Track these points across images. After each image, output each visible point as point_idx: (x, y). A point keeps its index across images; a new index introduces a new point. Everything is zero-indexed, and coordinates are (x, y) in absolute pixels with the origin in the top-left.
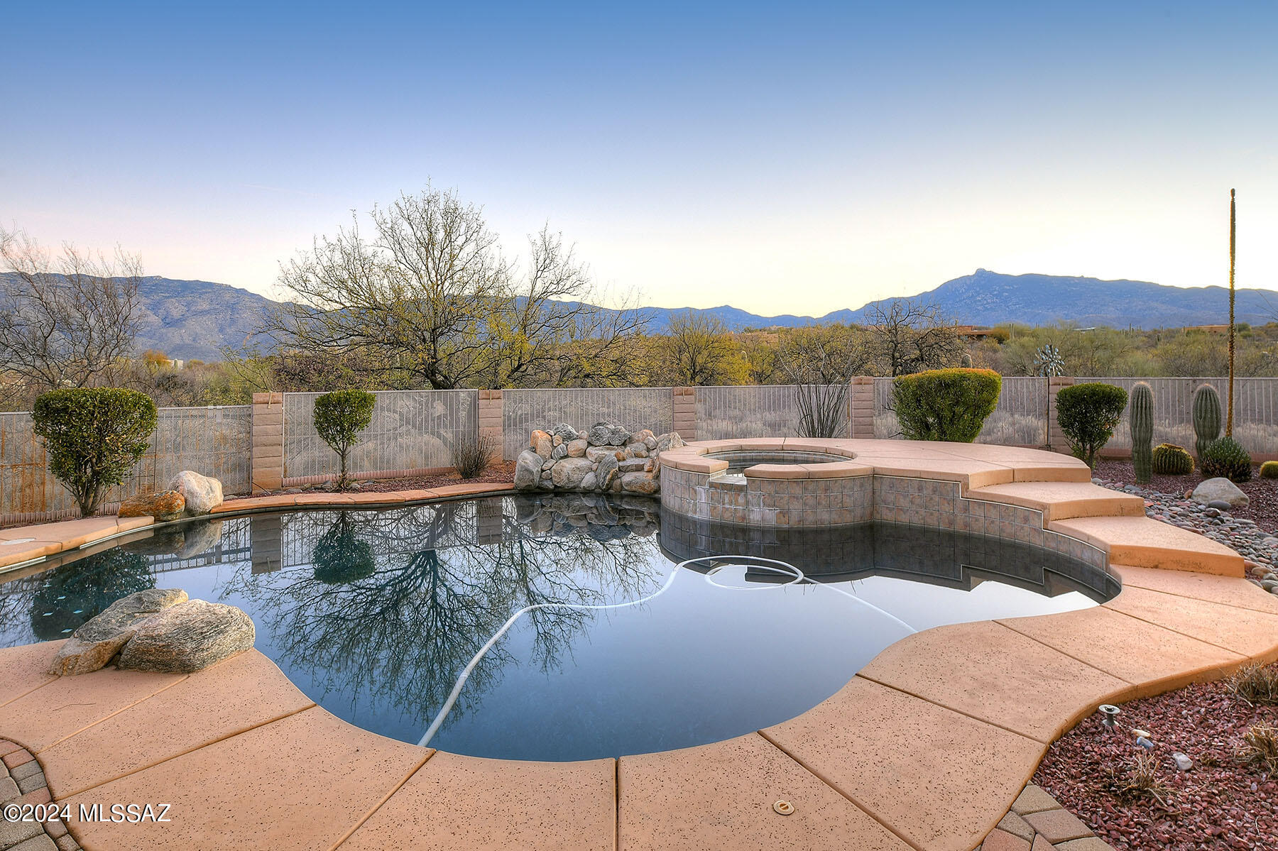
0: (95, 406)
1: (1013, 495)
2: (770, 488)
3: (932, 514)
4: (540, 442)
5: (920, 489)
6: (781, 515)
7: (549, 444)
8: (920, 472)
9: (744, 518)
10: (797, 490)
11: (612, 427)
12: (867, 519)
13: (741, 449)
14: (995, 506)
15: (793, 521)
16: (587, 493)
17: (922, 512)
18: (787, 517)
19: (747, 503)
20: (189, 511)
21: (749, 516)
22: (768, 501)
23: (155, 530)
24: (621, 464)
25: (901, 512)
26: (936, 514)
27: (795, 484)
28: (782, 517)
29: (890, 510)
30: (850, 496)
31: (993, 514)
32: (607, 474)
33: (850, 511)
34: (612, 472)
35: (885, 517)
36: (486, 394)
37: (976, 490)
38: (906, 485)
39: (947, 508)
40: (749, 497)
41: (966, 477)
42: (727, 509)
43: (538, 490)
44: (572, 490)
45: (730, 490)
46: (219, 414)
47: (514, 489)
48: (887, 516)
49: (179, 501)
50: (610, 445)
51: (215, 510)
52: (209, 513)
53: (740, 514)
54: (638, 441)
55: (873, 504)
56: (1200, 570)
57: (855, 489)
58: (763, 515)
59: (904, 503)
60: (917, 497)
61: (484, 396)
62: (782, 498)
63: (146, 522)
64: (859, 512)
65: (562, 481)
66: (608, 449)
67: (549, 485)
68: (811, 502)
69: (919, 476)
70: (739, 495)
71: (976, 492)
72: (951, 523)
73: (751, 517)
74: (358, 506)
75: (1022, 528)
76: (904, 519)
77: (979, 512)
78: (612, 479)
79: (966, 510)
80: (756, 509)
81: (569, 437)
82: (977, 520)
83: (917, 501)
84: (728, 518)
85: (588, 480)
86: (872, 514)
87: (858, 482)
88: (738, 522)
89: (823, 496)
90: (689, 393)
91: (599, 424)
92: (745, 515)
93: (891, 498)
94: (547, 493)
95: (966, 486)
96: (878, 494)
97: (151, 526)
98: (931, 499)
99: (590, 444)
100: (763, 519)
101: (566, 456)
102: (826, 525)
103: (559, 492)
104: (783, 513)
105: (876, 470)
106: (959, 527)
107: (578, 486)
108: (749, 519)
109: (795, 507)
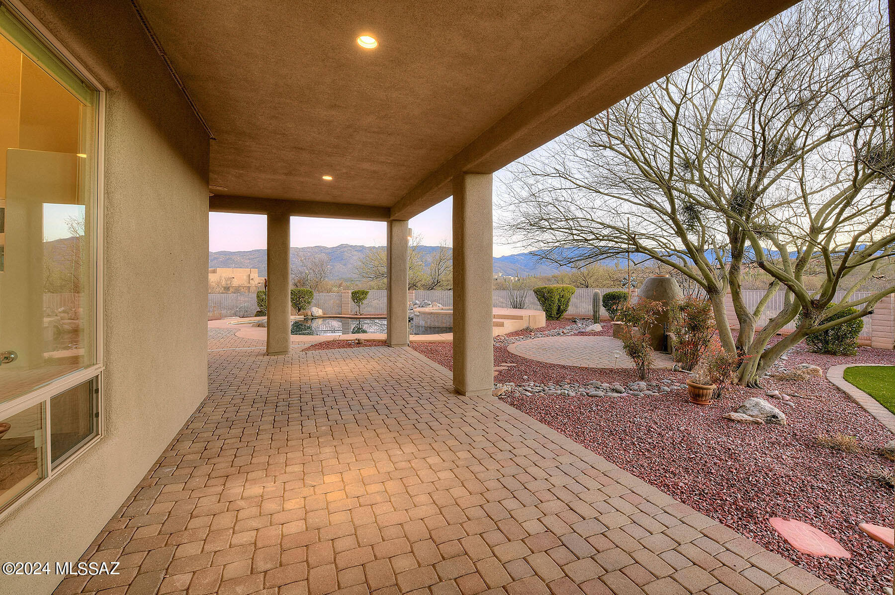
11: (426, 301)
20: (312, 316)
23: (304, 319)
46: (334, 295)
49: (309, 313)
52: (316, 317)
63: (302, 317)
81: (415, 304)
109: (429, 321)
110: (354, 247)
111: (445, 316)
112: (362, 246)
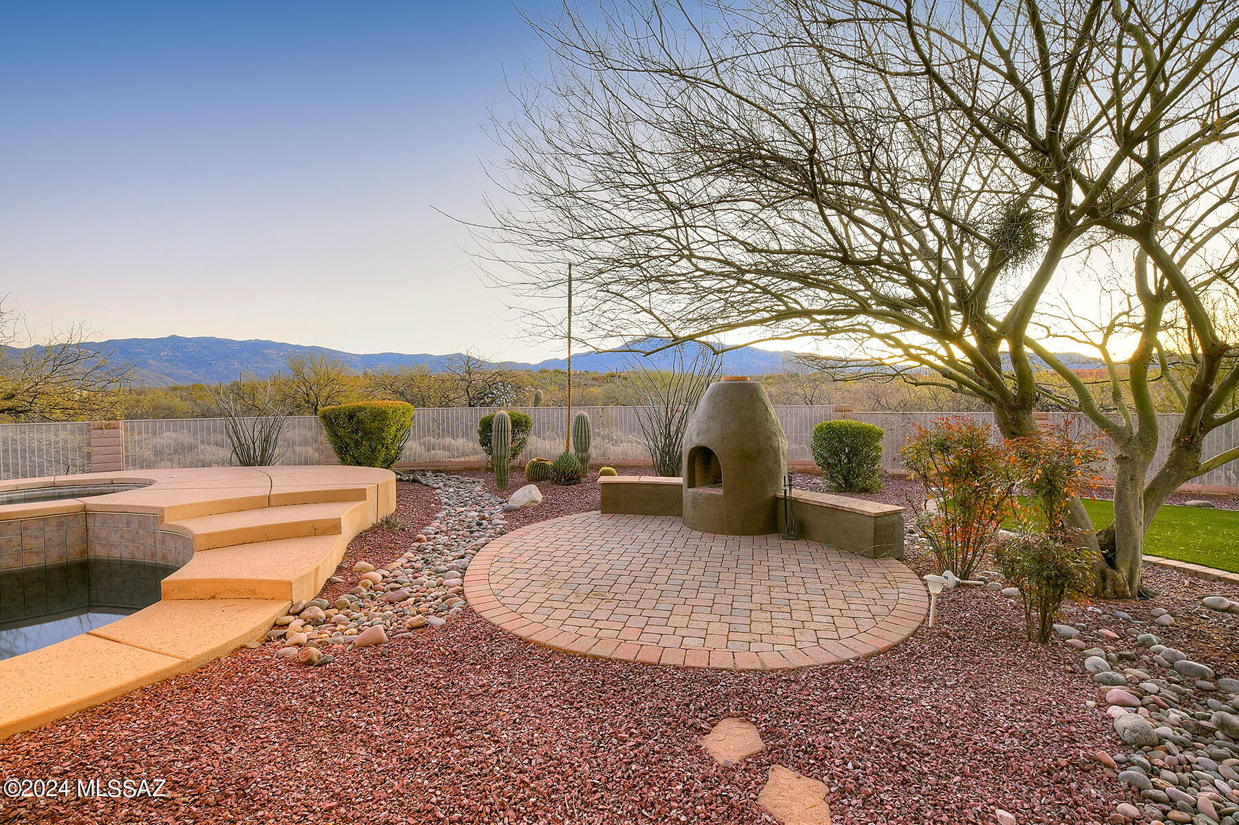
3: (138, 548)
5: (128, 524)
8: (126, 506)
12: (81, 556)
17: (131, 546)
25: (113, 548)
26: (142, 547)
29: (103, 546)
30: (37, 537)
33: (37, 553)
35: (99, 554)
37: (169, 523)
39: (150, 541)
41: (162, 509)
48: (99, 551)
55: (86, 541)
56: (256, 597)
59: (115, 538)
60: (125, 531)
71: (170, 525)
72: (154, 556)
76: (116, 554)
77: (171, 544)
79: (163, 542)
82: (169, 551)
83: (126, 536)
86: (84, 551)
90: (112, 427)
93: (104, 534)
95: (162, 519)
96: (91, 530)
98: (137, 533)
105: (88, 507)
106: (159, 560)
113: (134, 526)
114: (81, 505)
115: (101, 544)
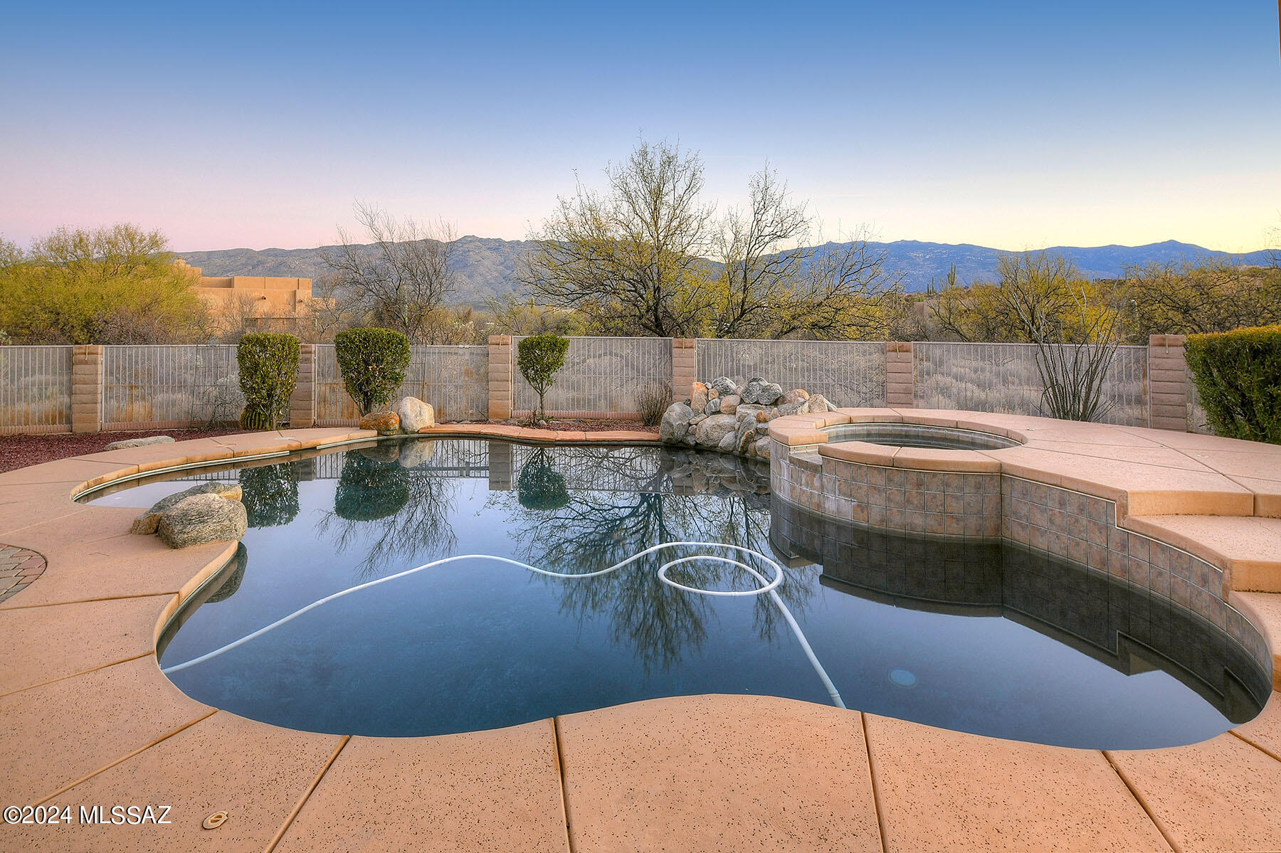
0: (360, 341)
1: (1189, 536)
2: (846, 473)
3: (1077, 544)
4: (695, 395)
5: (1062, 504)
6: (859, 509)
7: (704, 398)
8: (1061, 477)
9: (819, 505)
10: (879, 480)
11: (765, 383)
12: (989, 534)
13: (902, 421)
14: (1164, 549)
15: (873, 519)
16: (725, 454)
17: (1064, 536)
18: (866, 512)
19: (822, 487)
20: (403, 429)
21: (824, 503)
22: (844, 488)
23: (378, 441)
24: (760, 426)
25: (1037, 533)
26: (1083, 545)
27: (876, 472)
28: (860, 512)
29: (1024, 527)
30: (957, 498)
31: (1161, 560)
32: (742, 435)
33: (958, 520)
34: (746, 433)
35: (1017, 537)
36: (679, 342)
37: (1137, 518)
38: (1043, 495)
39: (1098, 539)
40: (824, 480)
41: (1124, 494)
42: (804, 491)
43: (681, 445)
44: (713, 449)
45: (806, 469)
46: (467, 352)
47: (658, 440)
48: (1018, 534)
49: (393, 421)
50: (759, 403)
51: (422, 431)
52: (418, 432)
53: (815, 500)
54: (790, 402)
55: (1001, 514)
57: (966, 490)
58: (839, 505)
59: (1040, 520)
60: (1058, 514)
61: (677, 345)
62: (860, 488)
63: (371, 435)
64: (973, 521)
65: (700, 437)
66: (756, 408)
67: (691, 440)
68: (898, 498)
69: (1059, 483)
70: (814, 476)
71: (1138, 522)
72: (1104, 563)
73: (827, 506)
74: (520, 440)
75: (1200, 593)
76: (1041, 544)
77: (1142, 554)
78: (747, 442)
79: (1124, 546)
80: (831, 497)
81: (725, 392)
82: (1139, 566)
83: (1058, 520)
84: (806, 504)
85: (727, 440)
86: (998, 529)
87: (972, 481)
88: (813, 509)
89: (914, 492)
90: (905, 349)
91: (754, 380)
92: (820, 502)
93: (1024, 510)
94: (688, 449)
95: (1124, 510)
96: (1007, 501)
97: (376, 438)
98: (1077, 521)
99: (742, 401)
100: (839, 511)
101: (719, 412)
102: (918, 532)
103: (699, 449)
104: (862, 507)
105: (1004, 468)
106: (1114, 572)
107: (716, 446)
108: (824, 508)
109: (877, 502)
110: (485, 242)
111: (955, 482)
112: (499, 240)
113: (1071, 509)
114: (997, 464)
115: (1020, 524)
